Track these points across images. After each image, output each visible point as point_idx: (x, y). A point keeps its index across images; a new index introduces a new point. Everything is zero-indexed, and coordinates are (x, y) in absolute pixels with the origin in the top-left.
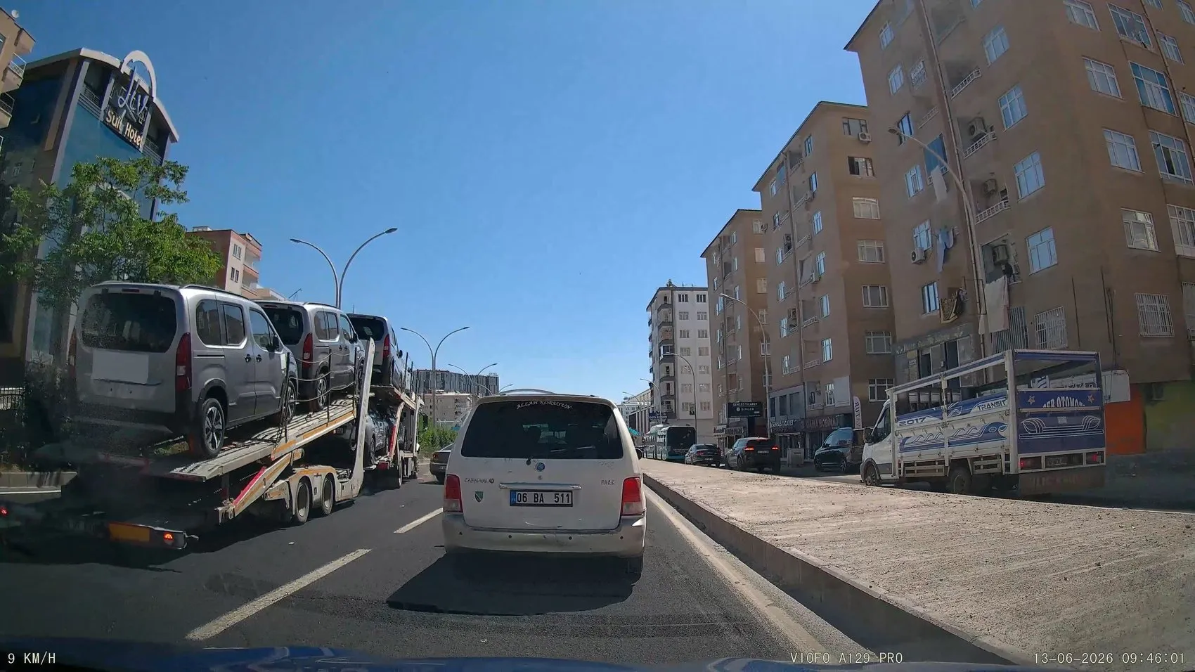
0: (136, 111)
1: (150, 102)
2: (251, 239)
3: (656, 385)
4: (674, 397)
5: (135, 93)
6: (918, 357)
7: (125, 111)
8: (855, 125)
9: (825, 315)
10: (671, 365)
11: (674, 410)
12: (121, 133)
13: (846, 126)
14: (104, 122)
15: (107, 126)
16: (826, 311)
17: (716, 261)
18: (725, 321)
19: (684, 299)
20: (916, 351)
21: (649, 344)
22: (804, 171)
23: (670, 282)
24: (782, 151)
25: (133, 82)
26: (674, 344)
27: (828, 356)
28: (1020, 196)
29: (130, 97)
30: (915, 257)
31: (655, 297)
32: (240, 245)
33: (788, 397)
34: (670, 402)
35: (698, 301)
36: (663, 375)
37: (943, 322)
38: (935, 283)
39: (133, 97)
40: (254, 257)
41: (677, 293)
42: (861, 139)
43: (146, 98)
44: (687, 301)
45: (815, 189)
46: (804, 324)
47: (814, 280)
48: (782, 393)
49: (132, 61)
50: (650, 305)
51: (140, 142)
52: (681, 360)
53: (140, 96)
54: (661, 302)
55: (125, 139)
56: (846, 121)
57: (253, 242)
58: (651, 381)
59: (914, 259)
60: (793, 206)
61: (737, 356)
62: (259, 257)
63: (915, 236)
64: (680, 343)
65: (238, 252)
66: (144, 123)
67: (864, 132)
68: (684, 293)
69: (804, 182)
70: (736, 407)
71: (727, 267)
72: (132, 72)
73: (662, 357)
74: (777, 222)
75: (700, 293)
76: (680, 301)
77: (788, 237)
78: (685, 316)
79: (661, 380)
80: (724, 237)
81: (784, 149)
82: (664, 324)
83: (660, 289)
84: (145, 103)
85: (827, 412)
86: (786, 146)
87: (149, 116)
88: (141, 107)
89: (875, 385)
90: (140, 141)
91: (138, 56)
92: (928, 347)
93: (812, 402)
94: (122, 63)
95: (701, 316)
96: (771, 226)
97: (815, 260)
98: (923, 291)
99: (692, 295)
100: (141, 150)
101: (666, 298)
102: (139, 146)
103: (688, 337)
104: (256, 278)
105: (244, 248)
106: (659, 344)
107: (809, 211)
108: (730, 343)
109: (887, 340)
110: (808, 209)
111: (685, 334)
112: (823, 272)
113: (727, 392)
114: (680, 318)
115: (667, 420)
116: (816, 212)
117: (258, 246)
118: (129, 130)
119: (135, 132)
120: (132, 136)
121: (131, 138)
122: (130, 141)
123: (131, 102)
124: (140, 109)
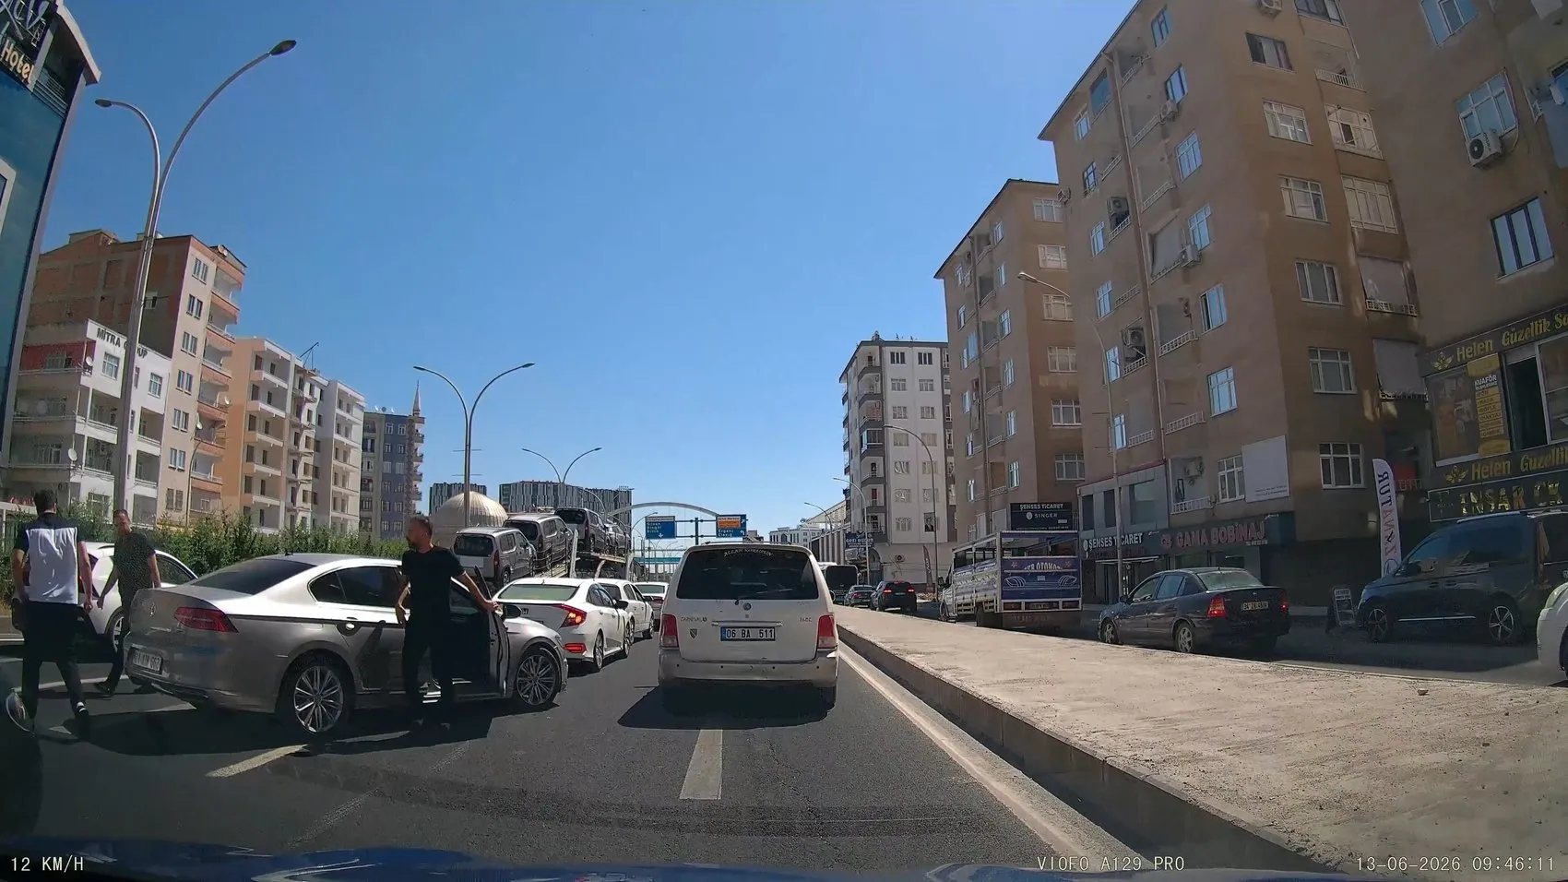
0: (26, 21)
1: (52, 13)
2: (225, 253)
3: (855, 492)
4: (885, 509)
6: (1501, 368)
7: (8, 23)
9: (1216, 323)
10: (879, 461)
11: (883, 529)
16: (1218, 318)
17: (963, 279)
18: (981, 373)
19: (899, 358)
21: (843, 431)
22: (1152, 73)
23: (876, 334)
24: (1103, 50)
26: (884, 428)
27: (1225, 401)
30: (1481, 150)
31: (854, 358)
32: (205, 260)
34: (876, 517)
35: (920, 362)
36: (868, 475)
39: (20, 1)
40: (234, 285)
41: (888, 350)
42: (1266, 5)
43: (44, 5)
44: (903, 362)
45: (1179, 98)
46: (1161, 349)
47: (1190, 260)
48: (1106, 485)
50: (845, 373)
51: (28, 73)
52: (894, 453)
53: (33, 1)
54: (863, 364)
55: (2, 66)
57: (230, 258)
58: (846, 486)
59: (1477, 155)
60: (1131, 142)
61: (1008, 430)
62: (240, 284)
63: (1462, 115)
64: (895, 426)
65: (201, 270)
66: (40, 44)
68: (901, 350)
69: (1153, 93)
70: (1025, 512)
71: (986, 284)
73: (865, 447)
74: (1091, 180)
75: (924, 350)
76: (893, 362)
77: (1114, 203)
78: (900, 385)
79: (864, 484)
80: (979, 237)
81: (1106, 48)
82: (866, 397)
83: (862, 344)
84: (42, 11)
86: (1111, 41)
87: (49, 37)
88: (34, 17)
89: (1331, 456)
90: (32, 73)
92: (1531, 342)
93: (1180, 496)
95: (926, 385)
96: (1079, 193)
97: (1186, 225)
98: (1494, 229)
99: (912, 354)
100: (31, 87)
101: (870, 358)
102: (26, 79)
103: (905, 417)
104: (235, 317)
105: (212, 266)
106: (858, 429)
107: (1167, 141)
108: (993, 408)
109: (1346, 367)
110: (1165, 136)
111: (901, 412)
112: (1206, 242)
113: (987, 493)
114: (894, 389)
115: (873, 545)
116: (1187, 135)
117: (240, 266)
118: (9, 52)
119: (20, 56)
120: (13, 61)
121: (13, 65)
122: (11, 69)
123: (16, 8)
124: (31, 21)
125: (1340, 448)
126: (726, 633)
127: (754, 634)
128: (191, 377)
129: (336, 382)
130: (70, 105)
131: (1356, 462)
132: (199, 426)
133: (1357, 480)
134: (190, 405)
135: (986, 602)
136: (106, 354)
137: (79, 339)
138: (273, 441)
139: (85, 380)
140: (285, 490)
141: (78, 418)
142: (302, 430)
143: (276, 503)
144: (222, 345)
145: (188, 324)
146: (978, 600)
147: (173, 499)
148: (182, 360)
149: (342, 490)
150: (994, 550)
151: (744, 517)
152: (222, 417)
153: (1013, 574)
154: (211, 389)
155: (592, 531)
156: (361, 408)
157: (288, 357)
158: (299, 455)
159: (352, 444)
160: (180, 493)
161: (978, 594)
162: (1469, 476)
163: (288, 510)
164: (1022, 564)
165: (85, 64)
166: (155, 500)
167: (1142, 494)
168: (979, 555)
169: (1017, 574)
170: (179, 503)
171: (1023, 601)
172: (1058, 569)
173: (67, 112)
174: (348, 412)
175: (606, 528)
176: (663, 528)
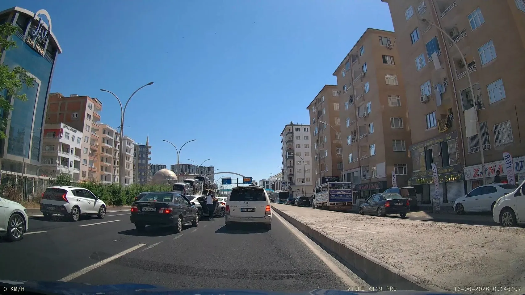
0: (41, 37)
1: (48, 34)
2: (97, 100)
3: (285, 170)
4: (294, 175)
5: (41, 29)
6: (425, 151)
7: (36, 38)
8: (384, 40)
9: (372, 132)
10: (292, 161)
11: (293, 181)
12: (34, 47)
13: (380, 41)
14: (26, 42)
15: (27, 44)
16: (372, 131)
17: (314, 110)
18: (319, 138)
19: (298, 130)
20: (424, 148)
21: (281, 151)
22: (359, 63)
23: (291, 122)
25: (40, 24)
26: (293, 151)
27: (373, 152)
28: (482, 64)
29: (39, 31)
30: (423, 99)
31: (284, 129)
32: (91, 103)
33: (352, 174)
34: (291, 177)
35: (304, 131)
36: (289, 165)
37: (440, 132)
38: (434, 113)
39: (40, 31)
40: (99, 110)
41: (295, 127)
42: (388, 46)
43: (46, 32)
44: (299, 131)
45: (365, 71)
46: (360, 138)
47: (366, 116)
48: (348, 172)
49: (40, 14)
50: (282, 133)
52: (297, 158)
53: (43, 31)
54: (287, 131)
55: (36, 51)
56: (380, 38)
57: (98, 102)
58: (283, 168)
59: (422, 100)
60: (354, 81)
61: (325, 155)
62: (101, 109)
63: (421, 89)
64: (296, 150)
65: (90, 106)
66: (45, 43)
67: (389, 43)
68: (299, 127)
69: (359, 69)
70: (326, 179)
71: (320, 113)
72: (40, 19)
73: (288, 157)
74: (345, 89)
75: (305, 127)
76: (296, 131)
77: (351, 96)
78: (298, 138)
79: (287, 168)
80: (318, 99)
81: (348, 54)
82: (288, 141)
83: (287, 125)
84: (46, 34)
85: (373, 181)
86: (350, 51)
87: (48, 41)
89: (398, 167)
90: (43, 52)
91: (43, 12)
92: (431, 145)
93: (364, 176)
94: (35, 15)
95: (306, 138)
96: (342, 91)
97: (366, 105)
98: (426, 117)
99: (302, 129)
100: (43, 56)
101: (289, 130)
102: (42, 54)
103: (300, 148)
104: (100, 119)
105: (93, 105)
106: (286, 151)
107: (362, 82)
108: (321, 149)
109: (403, 144)
110: (362, 81)
111: (298, 146)
112: (370, 111)
113: (320, 172)
114: (296, 139)
115: (290, 186)
116: (366, 82)
117: (101, 104)
118: (38, 47)
119: (40, 48)
120: (39, 49)
121: (39, 50)
122: (38, 52)
123: (39, 33)
124: (43, 37)
125: (401, 165)
126: (242, 210)
127: (249, 210)
128: (88, 138)
129: (126, 136)
130: (54, 60)
131: (405, 169)
132: (91, 152)
133: (405, 173)
134: (88, 146)
135: (325, 203)
136: (66, 132)
137: (58, 128)
138: (109, 155)
139: (60, 140)
140: (112, 170)
141: (59, 151)
142: (117, 151)
143: (110, 174)
144: (96, 128)
145: (87, 122)
146: (323, 202)
147: (84, 173)
148: (87, 133)
149: (128, 169)
150: (327, 187)
151: (251, 178)
152: (97, 149)
153: (333, 195)
154: (93, 140)
155: (206, 183)
156: (133, 144)
157: (113, 130)
158: (116, 159)
159: (130, 155)
160: (86, 172)
161: (323, 200)
162: (418, 175)
163: (113, 176)
164: (336, 191)
165: (58, 48)
166: (79, 174)
167: (355, 174)
168: (324, 189)
169: (334, 195)
170: (85, 175)
171: (335, 202)
172: (346, 193)
173: (53, 63)
174: (129, 145)
175: (210, 182)
176: (227, 181)
